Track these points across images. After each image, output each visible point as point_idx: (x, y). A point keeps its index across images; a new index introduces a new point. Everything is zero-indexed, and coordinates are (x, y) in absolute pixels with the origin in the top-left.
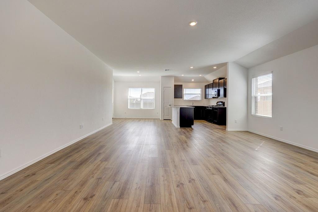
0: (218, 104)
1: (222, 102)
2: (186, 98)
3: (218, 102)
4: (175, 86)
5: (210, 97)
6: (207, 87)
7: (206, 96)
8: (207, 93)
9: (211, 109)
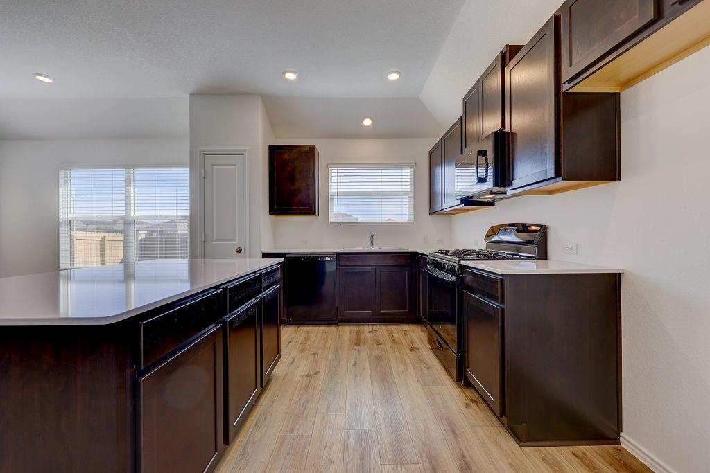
0: (496, 238)
1: (523, 228)
2: (337, 210)
3: (494, 231)
4: (273, 149)
5: (451, 202)
6: (440, 155)
7: (432, 203)
8: (438, 188)
9: (452, 279)
